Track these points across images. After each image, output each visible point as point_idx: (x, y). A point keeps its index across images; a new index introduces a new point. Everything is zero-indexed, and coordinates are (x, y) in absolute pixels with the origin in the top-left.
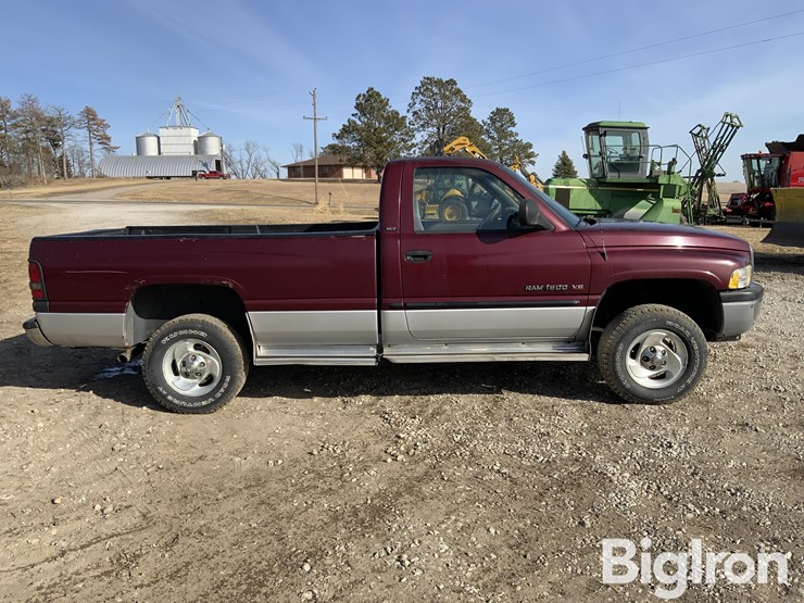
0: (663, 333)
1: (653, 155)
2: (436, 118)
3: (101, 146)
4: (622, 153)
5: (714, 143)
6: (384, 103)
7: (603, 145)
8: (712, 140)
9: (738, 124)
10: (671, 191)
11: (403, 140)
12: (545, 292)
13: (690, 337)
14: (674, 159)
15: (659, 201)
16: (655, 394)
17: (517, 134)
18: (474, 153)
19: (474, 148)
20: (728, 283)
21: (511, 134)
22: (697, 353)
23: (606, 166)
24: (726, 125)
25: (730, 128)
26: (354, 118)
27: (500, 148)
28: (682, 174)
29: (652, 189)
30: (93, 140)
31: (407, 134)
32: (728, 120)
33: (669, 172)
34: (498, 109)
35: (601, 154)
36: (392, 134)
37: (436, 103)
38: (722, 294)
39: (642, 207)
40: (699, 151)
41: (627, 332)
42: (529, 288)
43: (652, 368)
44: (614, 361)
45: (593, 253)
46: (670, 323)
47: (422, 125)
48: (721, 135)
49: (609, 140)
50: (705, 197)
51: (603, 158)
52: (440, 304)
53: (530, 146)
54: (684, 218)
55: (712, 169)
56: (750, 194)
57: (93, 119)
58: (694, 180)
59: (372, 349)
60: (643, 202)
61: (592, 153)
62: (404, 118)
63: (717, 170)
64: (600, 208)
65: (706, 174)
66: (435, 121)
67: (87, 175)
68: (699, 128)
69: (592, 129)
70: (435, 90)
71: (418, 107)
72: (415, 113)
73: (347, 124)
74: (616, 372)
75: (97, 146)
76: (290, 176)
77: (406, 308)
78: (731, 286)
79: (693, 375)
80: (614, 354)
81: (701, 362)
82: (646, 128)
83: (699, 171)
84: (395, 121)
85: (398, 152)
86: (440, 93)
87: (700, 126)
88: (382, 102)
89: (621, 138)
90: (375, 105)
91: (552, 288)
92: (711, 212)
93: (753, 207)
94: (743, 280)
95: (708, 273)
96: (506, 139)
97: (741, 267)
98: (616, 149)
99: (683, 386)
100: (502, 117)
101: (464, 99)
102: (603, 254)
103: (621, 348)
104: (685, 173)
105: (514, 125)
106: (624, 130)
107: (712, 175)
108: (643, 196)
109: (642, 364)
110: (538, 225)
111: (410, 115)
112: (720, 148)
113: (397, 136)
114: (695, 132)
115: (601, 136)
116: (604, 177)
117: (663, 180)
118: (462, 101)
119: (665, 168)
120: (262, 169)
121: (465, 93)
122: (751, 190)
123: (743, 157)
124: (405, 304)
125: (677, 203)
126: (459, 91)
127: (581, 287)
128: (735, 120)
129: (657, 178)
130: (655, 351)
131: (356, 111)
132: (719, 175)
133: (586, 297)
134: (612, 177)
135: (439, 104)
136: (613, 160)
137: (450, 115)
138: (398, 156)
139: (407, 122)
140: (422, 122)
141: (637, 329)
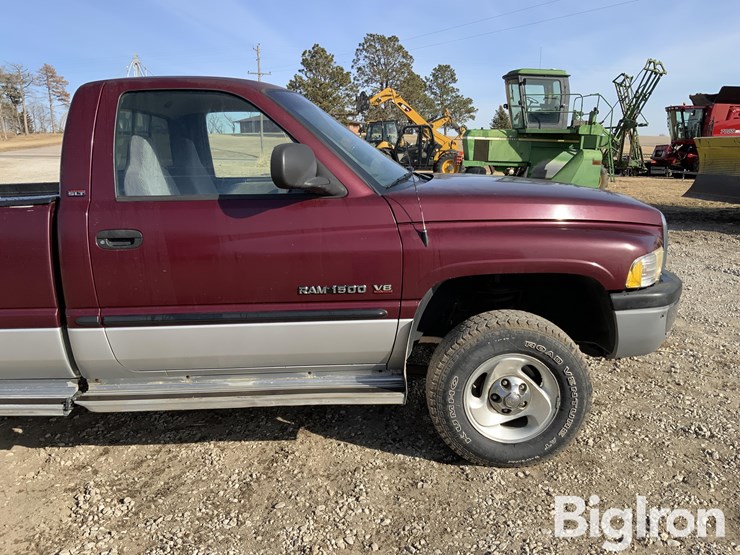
0: (522, 360)
1: (573, 105)
2: (379, 74)
3: (61, 103)
4: (543, 102)
5: (637, 92)
6: (329, 59)
7: (522, 94)
8: (635, 87)
9: (661, 71)
10: (591, 142)
11: (348, 95)
12: (330, 297)
13: (564, 365)
14: (595, 109)
15: (580, 152)
16: (509, 452)
17: (458, 90)
18: (400, 104)
19: (401, 100)
20: (624, 280)
21: (453, 90)
22: (575, 390)
23: (526, 116)
24: (649, 72)
25: (653, 76)
26: (300, 74)
27: (442, 104)
28: (604, 125)
29: (571, 140)
30: (52, 97)
31: (351, 89)
32: (652, 67)
33: (591, 123)
34: (440, 66)
35: (520, 103)
36: (338, 88)
37: (379, 59)
38: (614, 297)
39: (562, 159)
40: (622, 100)
41: (464, 358)
42: (305, 290)
43: (507, 412)
44: (445, 404)
45: (407, 233)
46: (531, 344)
47: (366, 81)
48: (644, 83)
49: (529, 89)
50: (627, 149)
51: (523, 107)
52: (159, 318)
53: (470, 101)
54: (605, 170)
55: (634, 119)
56: (674, 146)
57: (52, 76)
58: (617, 131)
59: (70, 384)
60: (564, 153)
61: (512, 103)
62: (348, 73)
63: (639, 120)
64: (520, 160)
65: (628, 124)
66: (378, 76)
67: (48, 130)
68: (622, 78)
69: (512, 77)
70: (378, 47)
71: (362, 63)
72: (359, 69)
73: (293, 79)
74: (448, 420)
75: (56, 103)
76: (242, 131)
77: (103, 324)
78: (629, 284)
79: (569, 423)
80: (445, 392)
81: (581, 404)
82: (567, 76)
83: (621, 121)
84: (340, 77)
85: (343, 106)
86: (382, 50)
87: (623, 74)
88: (326, 58)
89: (542, 87)
90: (320, 61)
91: (342, 289)
92: (633, 163)
93: (676, 160)
94: (648, 273)
95: (594, 264)
96: (448, 95)
97: (646, 252)
98: (537, 98)
99: (553, 441)
100: (443, 73)
101: (406, 55)
102: (422, 235)
103: (454, 382)
104: (606, 124)
105: (455, 81)
106: (545, 78)
107: (634, 125)
108: (565, 148)
109: (490, 406)
110: (312, 188)
111: (354, 72)
112: (642, 97)
113: (342, 92)
114: (619, 81)
115: (520, 84)
116: (524, 127)
117: (583, 130)
118: (403, 57)
119: (586, 118)
120: (218, 124)
121: (406, 49)
122: (675, 142)
123: (669, 110)
124: (102, 319)
125: (597, 155)
126: (401, 48)
127: (387, 288)
128: (658, 67)
129: (577, 128)
130: (508, 386)
131: (302, 67)
132: (641, 125)
133: (397, 304)
134: (532, 127)
135: (382, 61)
136: (534, 110)
137: (393, 71)
138: (343, 110)
139: (352, 78)
140: (366, 78)
141: (478, 354)
